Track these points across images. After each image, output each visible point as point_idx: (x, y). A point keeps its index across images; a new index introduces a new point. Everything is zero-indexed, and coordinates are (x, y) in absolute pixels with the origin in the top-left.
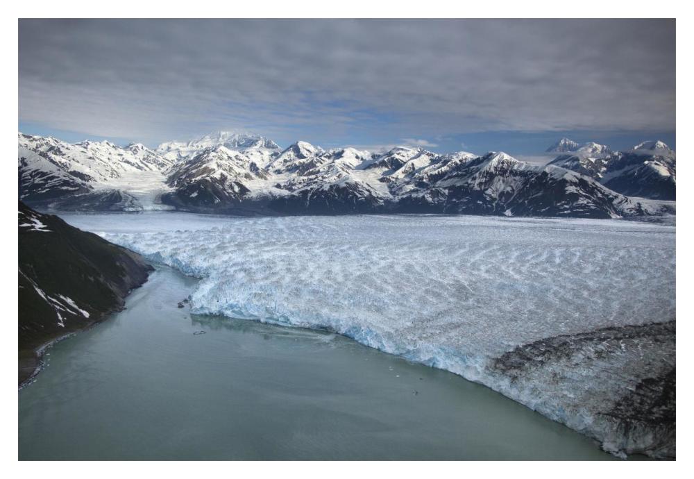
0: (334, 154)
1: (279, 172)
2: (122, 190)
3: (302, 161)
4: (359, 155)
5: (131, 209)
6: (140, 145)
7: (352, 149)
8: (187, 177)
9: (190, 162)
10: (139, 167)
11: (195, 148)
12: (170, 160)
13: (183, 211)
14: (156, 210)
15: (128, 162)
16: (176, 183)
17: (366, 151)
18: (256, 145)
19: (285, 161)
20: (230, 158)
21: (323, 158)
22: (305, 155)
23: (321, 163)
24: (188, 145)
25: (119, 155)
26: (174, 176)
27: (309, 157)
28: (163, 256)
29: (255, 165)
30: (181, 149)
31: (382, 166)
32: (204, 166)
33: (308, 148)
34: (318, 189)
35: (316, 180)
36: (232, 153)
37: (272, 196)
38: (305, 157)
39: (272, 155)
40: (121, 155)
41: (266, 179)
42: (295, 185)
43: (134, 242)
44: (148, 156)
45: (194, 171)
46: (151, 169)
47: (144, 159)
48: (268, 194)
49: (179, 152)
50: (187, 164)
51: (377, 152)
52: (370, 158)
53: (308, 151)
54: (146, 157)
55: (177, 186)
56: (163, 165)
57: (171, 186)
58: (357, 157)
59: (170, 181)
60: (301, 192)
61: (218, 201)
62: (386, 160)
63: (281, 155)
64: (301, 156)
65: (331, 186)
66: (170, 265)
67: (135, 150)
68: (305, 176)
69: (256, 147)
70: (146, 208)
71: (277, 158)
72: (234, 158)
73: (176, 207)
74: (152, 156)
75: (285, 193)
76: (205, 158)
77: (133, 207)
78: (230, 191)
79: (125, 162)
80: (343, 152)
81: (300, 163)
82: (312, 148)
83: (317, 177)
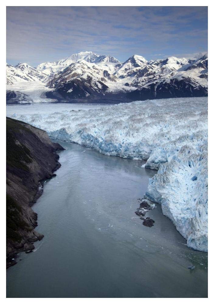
0: (161, 62)
1: (122, 77)
2: (15, 91)
3: (138, 68)
4: (179, 61)
5: (24, 102)
6: (25, 64)
7: (174, 57)
8: (61, 81)
9: (61, 72)
10: (26, 79)
11: (62, 66)
12: (47, 74)
13: (64, 102)
14: (43, 103)
15: (18, 76)
16: (54, 86)
17: (184, 58)
18: (103, 61)
19: (126, 70)
20: (89, 68)
21: (153, 65)
22: (140, 65)
23: (152, 69)
24: (57, 64)
25: (12, 71)
26: (52, 81)
27: (142, 66)
28: (69, 132)
29: (107, 72)
30: (53, 67)
31: (199, 67)
32: (73, 72)
33: (141, 59)
34: (162, 83)
35: (155, 78)
36: (90, 65)
37: (125, 90)
38: (140, 66)
39: (116, 66)
40: (14, 71)
41: (115, 81)
42: (139, 83)
43: (33, 121)
44: (31, 71)
45: (66, 77)
46: (34, 80)
47: (29, 74)
48: (121, 89)
49: (51, 69)
50: (59, 74)
51: (192, 59)
52: (187, 63)
53: (141, 61)
54: (30, 72)
55: (55, 87)
56: (42, 77)
57: (51, 87)
58: (178, 63)
59: (50, 85)
60: (149, 85)
61: (88, 95)
62: (201, 62)
63: (123, 66)
64: (137, 66)
65: (171, 80)
66: (80, 142)
67: (22, 68)
68: (145, 76)
69: (104, 62)
70: (35, 101)
71: (120, 68)
72: (91, 68)
73: (58, 99)
74: (34, 71)
75: (134, 88)
76: (73, 67)
77: (26, 101)
78: (96, 88)
79: (16, 75)
80: (167, 60)
81: (137, 70)
82: (144, 60)
83: (155, 77)
